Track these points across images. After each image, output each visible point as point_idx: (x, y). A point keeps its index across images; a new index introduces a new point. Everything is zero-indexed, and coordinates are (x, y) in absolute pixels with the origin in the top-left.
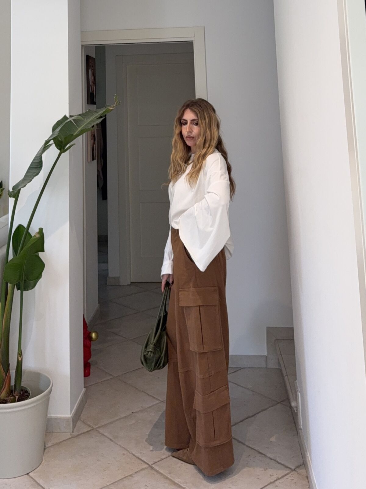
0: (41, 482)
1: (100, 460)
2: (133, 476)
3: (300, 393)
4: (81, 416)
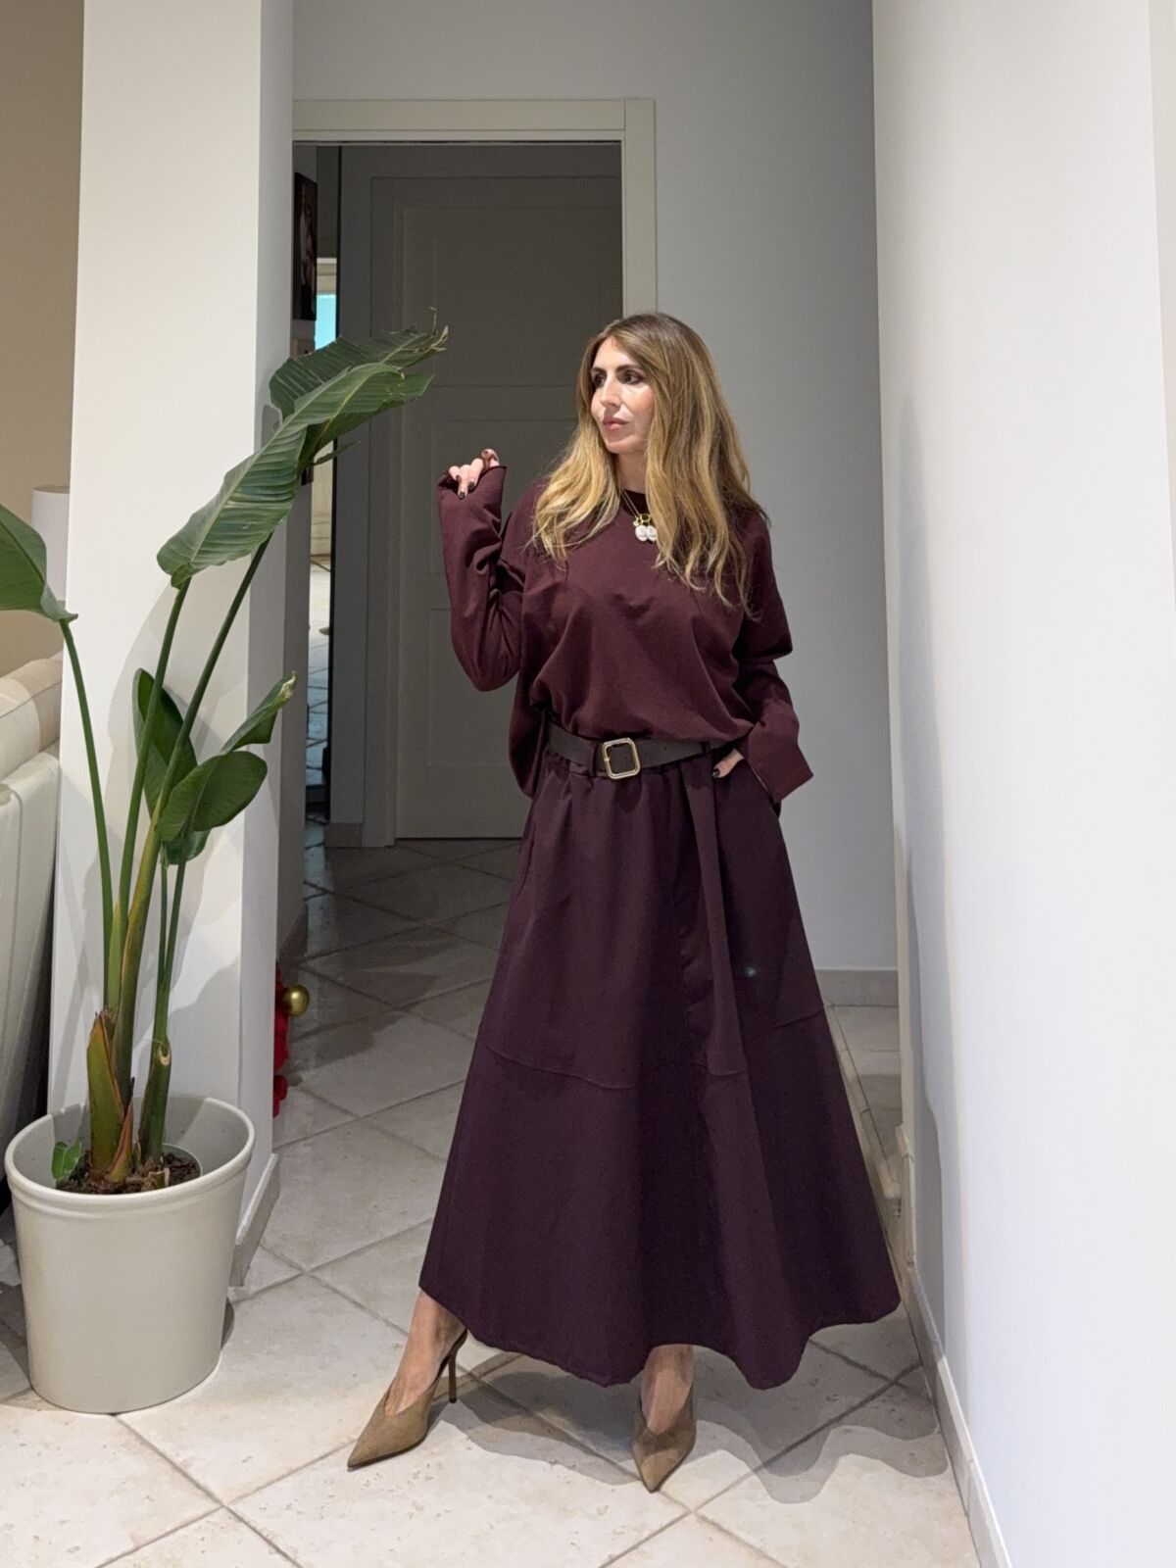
0: (151, 1437)
4: (265, 1235)
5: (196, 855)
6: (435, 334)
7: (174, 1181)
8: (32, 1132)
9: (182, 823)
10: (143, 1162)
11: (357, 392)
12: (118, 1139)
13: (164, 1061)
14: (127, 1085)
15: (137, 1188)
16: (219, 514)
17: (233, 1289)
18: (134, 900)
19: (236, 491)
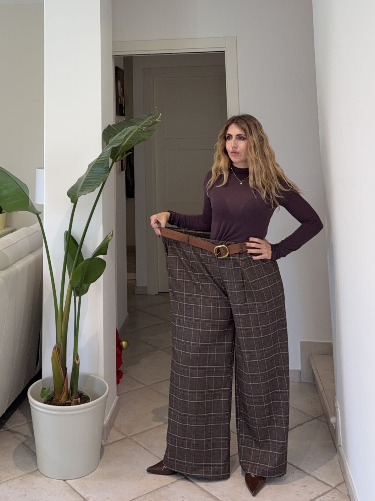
0: (77, 488)
1: (135, 469)
2: (169, 486)
3: (340, 409)
4: (114, 424)
5: (86, 293)
6: (157, 116)
7: (81, 403)
8: (36, 385)
9: (79, 281)
10: (72, 396)
11: (131, 136)
12: (63, 389)
13: (77, 362)
14: (65, 369)
15: (69, 404)
16: (86, 178)
17: (104, 441)
18: (65, 307)
19: (91, 169)
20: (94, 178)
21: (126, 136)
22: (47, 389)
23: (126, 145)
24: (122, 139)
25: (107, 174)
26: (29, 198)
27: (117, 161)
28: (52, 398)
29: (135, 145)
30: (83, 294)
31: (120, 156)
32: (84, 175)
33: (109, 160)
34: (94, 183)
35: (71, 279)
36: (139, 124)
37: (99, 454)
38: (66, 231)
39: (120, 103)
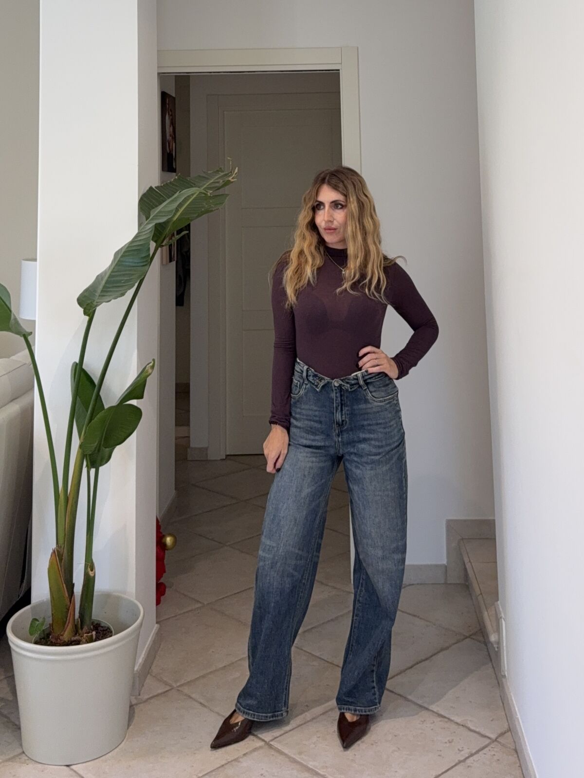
1: (185, 738)
2: (241, 760)
4: (152, 668)
5: (106, 462)
6: (231, 172)
7: (98, 639)
9: (96, 444)
10: (82, 628)
11: (188, 204)
12: (67, 617)
13: (91, 574)
14: (71, 586)
15: (78, 643)
16: (110, 275)
17: (134, 697)
18: (71, 486)
19: (119, 261)
20: (124, 275)
21: (178, 206)
22: (41, 620)
23: (179, 219)
24: (172, 211)
25: (146, 267)
26: (11, 311)
27: (163, 246)
28: (48, 635)
29: (192, 220)
30: (101, 465)
31: (168, 239)
32: (105, 270)
33: (149, 245)
34: (124, 283)
35: (82, 441)
36: (201, 185)
37: (127, 718)
38: (75, 362)
39: (168, 152)
